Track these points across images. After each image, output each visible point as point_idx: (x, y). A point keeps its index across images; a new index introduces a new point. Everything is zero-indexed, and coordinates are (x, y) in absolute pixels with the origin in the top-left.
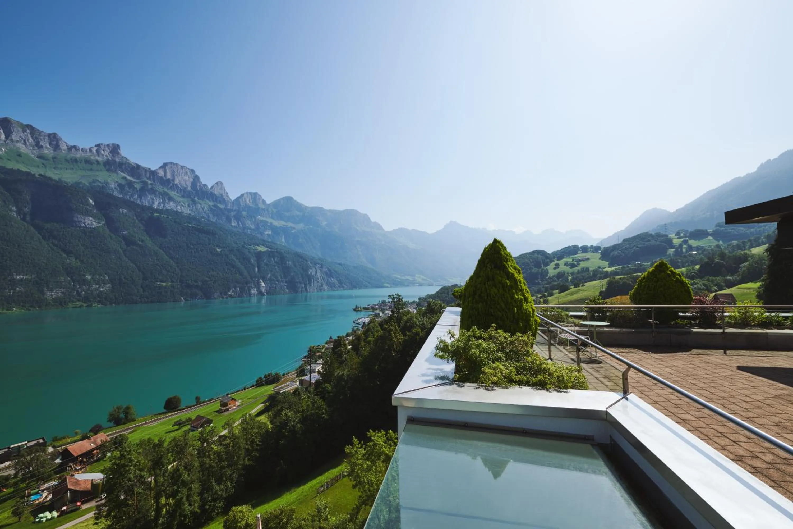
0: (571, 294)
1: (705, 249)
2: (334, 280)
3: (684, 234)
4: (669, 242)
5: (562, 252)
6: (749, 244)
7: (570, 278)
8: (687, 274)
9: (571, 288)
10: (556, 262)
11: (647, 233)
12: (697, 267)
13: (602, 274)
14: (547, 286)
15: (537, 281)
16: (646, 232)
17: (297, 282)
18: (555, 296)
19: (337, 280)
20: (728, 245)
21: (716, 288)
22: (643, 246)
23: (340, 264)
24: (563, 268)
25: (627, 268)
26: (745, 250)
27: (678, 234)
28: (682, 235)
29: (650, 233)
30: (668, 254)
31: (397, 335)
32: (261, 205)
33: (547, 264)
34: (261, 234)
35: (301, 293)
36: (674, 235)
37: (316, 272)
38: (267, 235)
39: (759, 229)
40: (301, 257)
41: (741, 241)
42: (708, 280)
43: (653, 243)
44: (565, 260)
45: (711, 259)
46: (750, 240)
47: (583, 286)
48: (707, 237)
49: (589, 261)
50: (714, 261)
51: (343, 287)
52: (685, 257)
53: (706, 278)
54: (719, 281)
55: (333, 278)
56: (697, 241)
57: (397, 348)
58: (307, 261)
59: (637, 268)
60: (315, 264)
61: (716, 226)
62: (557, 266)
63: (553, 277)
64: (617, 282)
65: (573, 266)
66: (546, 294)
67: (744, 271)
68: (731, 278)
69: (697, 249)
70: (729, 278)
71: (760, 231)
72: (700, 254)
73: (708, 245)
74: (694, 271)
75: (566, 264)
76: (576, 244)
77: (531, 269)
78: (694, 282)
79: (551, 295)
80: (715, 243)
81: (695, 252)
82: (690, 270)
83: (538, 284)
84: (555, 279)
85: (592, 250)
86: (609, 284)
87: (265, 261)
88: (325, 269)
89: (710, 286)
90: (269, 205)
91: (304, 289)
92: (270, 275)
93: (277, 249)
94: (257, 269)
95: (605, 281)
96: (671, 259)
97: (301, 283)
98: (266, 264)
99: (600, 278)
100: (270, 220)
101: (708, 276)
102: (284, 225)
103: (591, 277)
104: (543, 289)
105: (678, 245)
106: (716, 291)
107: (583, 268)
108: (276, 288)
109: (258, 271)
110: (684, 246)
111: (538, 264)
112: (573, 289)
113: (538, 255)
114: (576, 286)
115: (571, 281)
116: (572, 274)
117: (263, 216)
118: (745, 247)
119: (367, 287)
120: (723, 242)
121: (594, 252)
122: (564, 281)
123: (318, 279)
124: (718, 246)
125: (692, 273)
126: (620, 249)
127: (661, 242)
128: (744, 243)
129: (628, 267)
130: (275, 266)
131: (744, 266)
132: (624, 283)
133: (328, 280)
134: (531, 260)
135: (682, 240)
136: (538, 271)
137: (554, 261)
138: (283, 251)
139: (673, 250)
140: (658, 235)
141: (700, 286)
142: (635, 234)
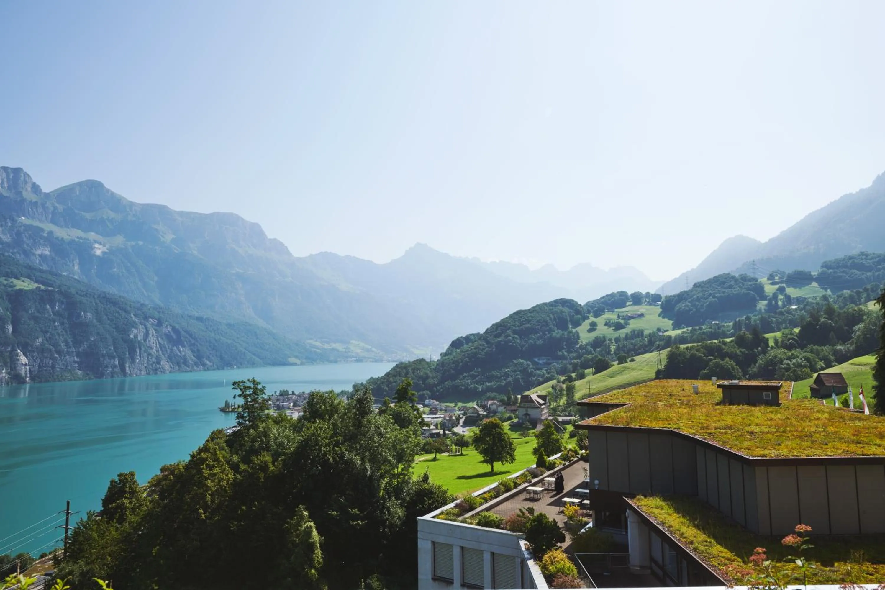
0: (612, 376)
1: (808, 302)
2: (185, 351)
3: (780, 278)
4: (759, 289)
5: (602, 303)
6: (865, 295)
7: (613, 348)
8: (783, 341)
9: (613, 365)
10: (592, 319)
11: (728, 274)
12: (797, 330)
13: (663, 340)
14: (575, 361)
15: (560, 353)
16: (726, 272)
17: (103, 356)
18: (588, 378)
19: (192, 351)
20: (839, 297)
21: (822, 364)
22: (722, 295)
23: (199, 319)
24: (603, 330)
25: (700, 331)
26: (860, 304)
27: (771, 277)
28: (777, 279)
29: (733, 274)
30: (758, 308)
31: (217, 470)
32: (28, 195)
33: (577, 324)
34: (26, 253)
35: (112, 377)
36: (766, 279)
37: (147, 335)
38: (40, 256)
39: (877, 273)
40: (115, 303)
41: (855, 291)
42: (811, 351)
43: (736, 290)
44: (608, 316)
45: (815, 317)
46: (866, 290)
47: (632, 360)
48: (811, 284)
49: (643, 318)
50: (820, 321)
51: (204, 365)
52: (781, 313)
53: (810, 347)
54: (827, 354)
55: (183, 346)
56: (798, 289)
57: (212, 501)
58: (126, 311)
59: (713, 331)
60: (146, 318)
61: (822, 267)
62: (593, 327)
63: (587, 345)
64: (682, 354)
65: (618, 327)
66: (573, 375)
67: (859, 337)
68: (842, 348)
69: (799, 301)
70: (839, 347)
71: (878, 275)
72: (801, 310)
73: (811, 296)
74: (792, 337)
75: (607, 324)
76: (624, 290)
77: (550, 331)
78: (793, 354)
79: (582, 376)
80: (821, 293)
81: (794, 307)
82: (787, 334)
83: (563, 358)
84: (590, 348)
85: (648, 300)
86: (671, 357)
87: (32, 311)
88: (166, 329)
89: (815, 361)
90: (47, 195)
91: (118, 370)
92: (40, 340)
93: (59, 286)
94: (10, 328)
95: (664, 353)
96: (762, 317)
97: (112, 357)
98: (34, 318)
99: (659, 348)
100: (48, 227)
101: (812, 345)
102: (80, 238)
103: (646, 346)
104: (570, 367)
105: (771, 295)
106: (823, 369)
107: (634, 331)
108: (53, 367)
109: (13, 332)
110: (781, 297)
111: (562, 324)
112: (616, 366)
113: (563, 307)
114: (622, 360)
115: (615, 352)
116: (617, 340)
117: (33, 218)
118: (860, 300)
119: (253, 364)
120: (832, 291)
121: (650, 305)
122: (604, 352)
123: (152, 348)
124: (825, 298)
125: (789, 339)
126: (690, 300)
127: (748, 289)
128: (858, 293)
129: (700, 329)
130: (54, 322)
131: (859, 329)
132: (693, 356)
133: (172, 350)
134: (551, 316)
135: (777, 286)
136: (563, 334)
137: (588, 318)
138: (73, 291)
139: (765, 302)
140: (744, 279)
141: (800, 361)
142: (711, 276)
